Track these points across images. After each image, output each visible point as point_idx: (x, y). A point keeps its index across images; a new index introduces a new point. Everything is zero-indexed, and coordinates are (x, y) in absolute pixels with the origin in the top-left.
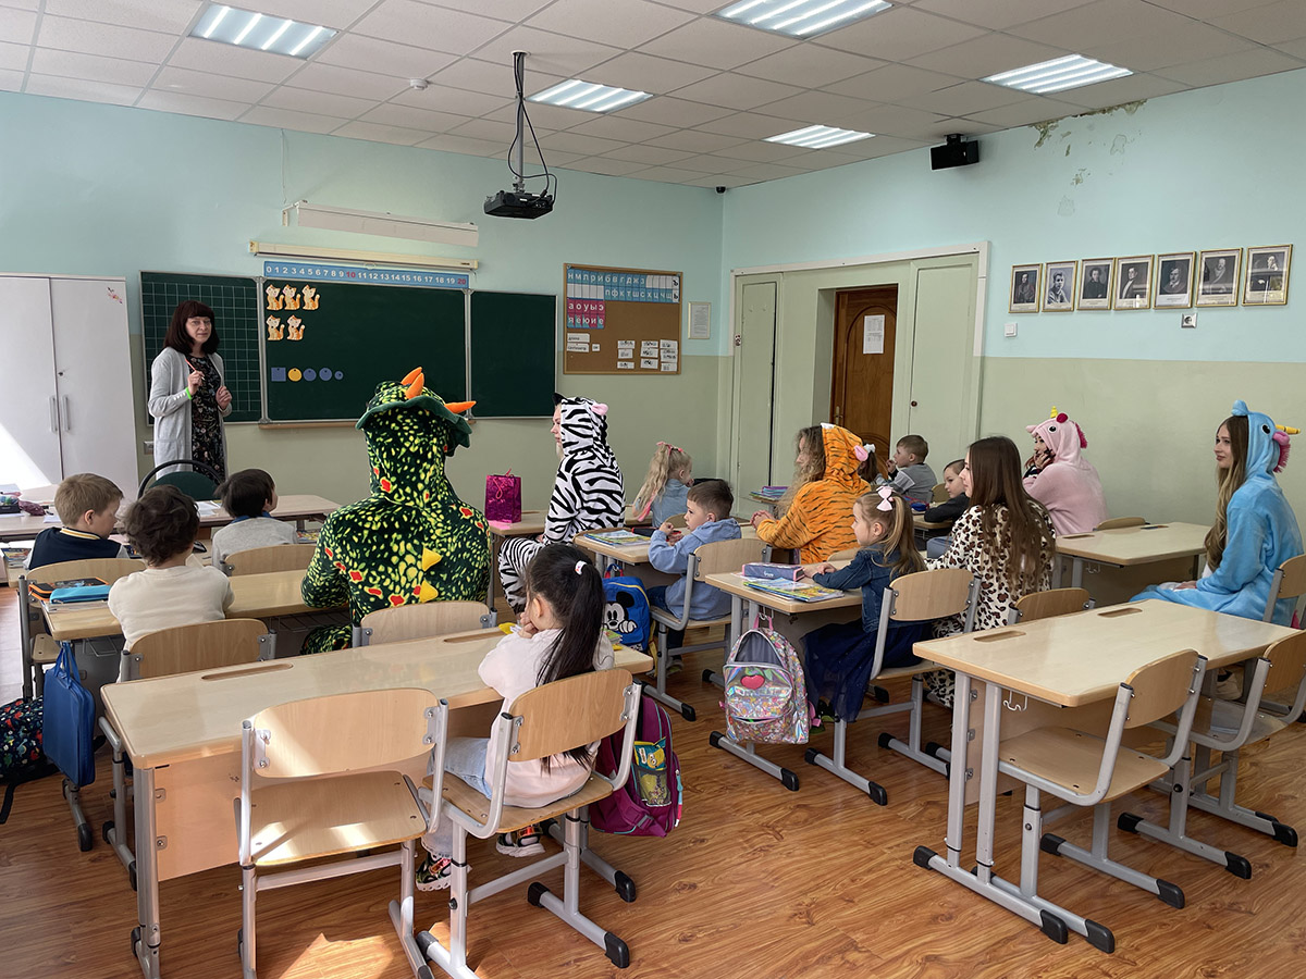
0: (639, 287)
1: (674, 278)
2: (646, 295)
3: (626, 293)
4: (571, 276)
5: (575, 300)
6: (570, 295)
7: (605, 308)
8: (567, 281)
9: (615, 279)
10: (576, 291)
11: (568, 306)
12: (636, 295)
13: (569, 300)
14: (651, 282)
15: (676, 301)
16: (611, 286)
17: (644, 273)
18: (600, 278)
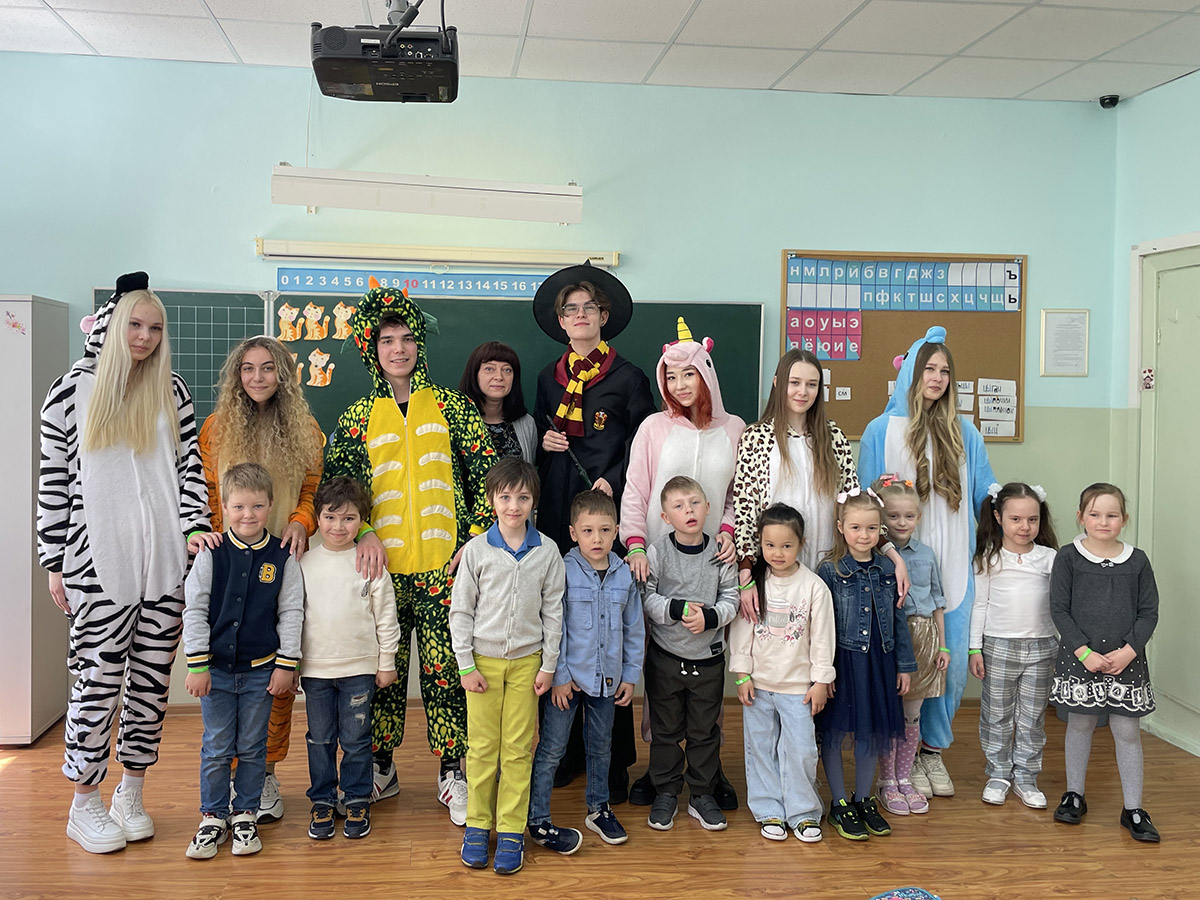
0: (933, 286)
1: (1009, 267)
2: (948, 298)
3: (905, 297)
4: (795, 271)
5: (803, 312)
6: (794, 303)
7: (862, 324)
8: (787, 279)
9: (883, 273)
10: (806, 296)
11: (788, 322)
12: (926, 300)
13: (791, 312)
14: (956, 276)
15: (1014, 307)
16: (875, 286)
17: (945, 261)
18: (854, 272)
